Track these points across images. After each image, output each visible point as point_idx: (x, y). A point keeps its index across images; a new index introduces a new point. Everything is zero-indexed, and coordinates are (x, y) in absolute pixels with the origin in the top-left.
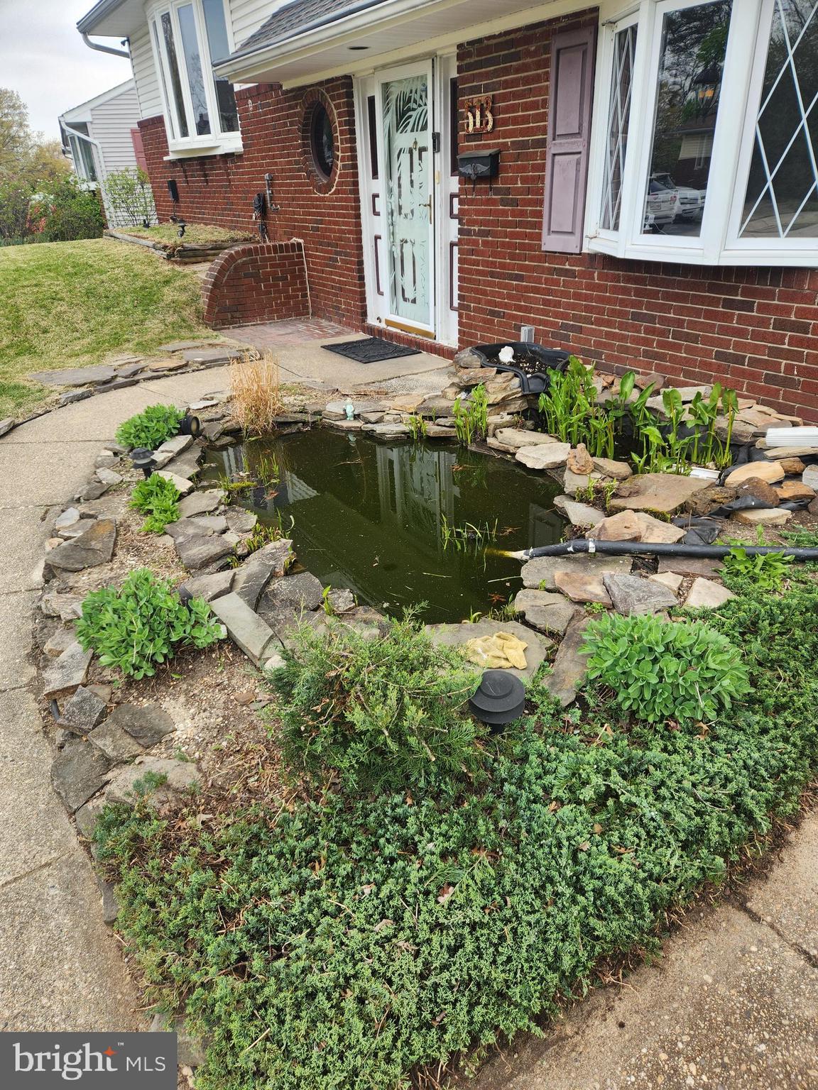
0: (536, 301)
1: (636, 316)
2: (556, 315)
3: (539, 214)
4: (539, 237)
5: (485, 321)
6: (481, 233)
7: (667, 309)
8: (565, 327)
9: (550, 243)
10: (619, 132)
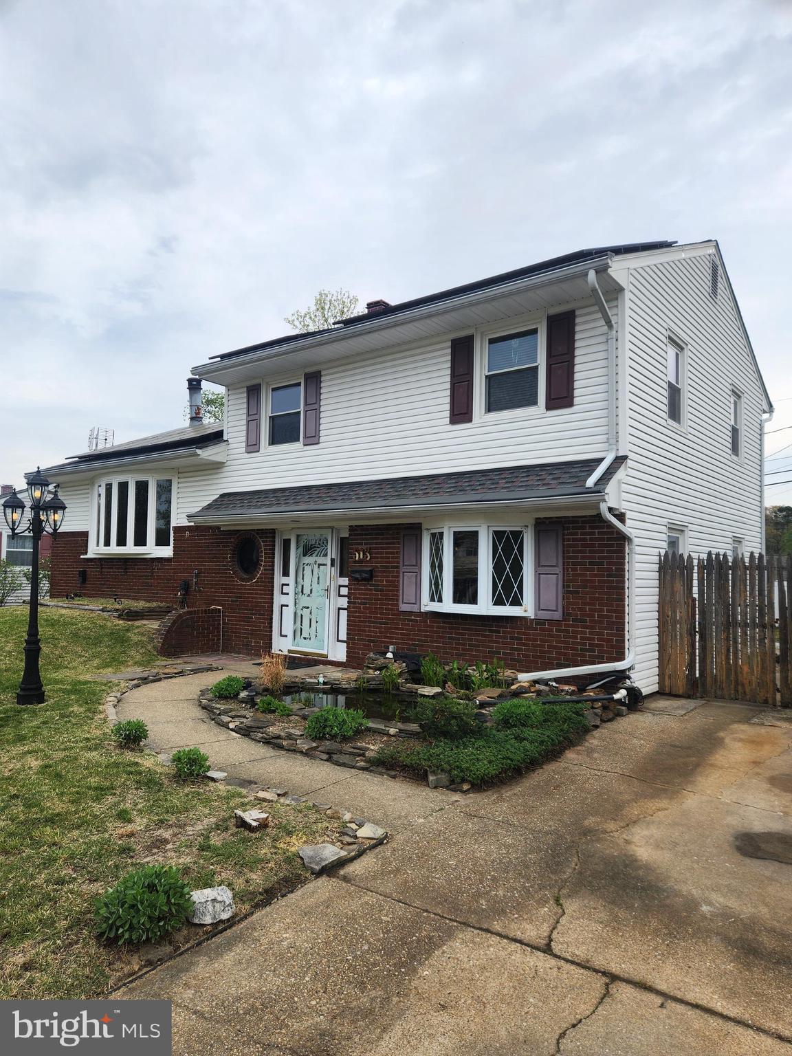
0: (397, 634)
1: (450, 638)
2: (408, 640)
3: (398, 596)
4: (397, 605)
5: (365, 645)
6: (362, 603)
7: (465, 634)
8: (413, 644)
9: (404, 607)
10: (437, 566)
